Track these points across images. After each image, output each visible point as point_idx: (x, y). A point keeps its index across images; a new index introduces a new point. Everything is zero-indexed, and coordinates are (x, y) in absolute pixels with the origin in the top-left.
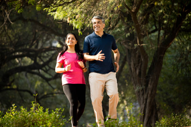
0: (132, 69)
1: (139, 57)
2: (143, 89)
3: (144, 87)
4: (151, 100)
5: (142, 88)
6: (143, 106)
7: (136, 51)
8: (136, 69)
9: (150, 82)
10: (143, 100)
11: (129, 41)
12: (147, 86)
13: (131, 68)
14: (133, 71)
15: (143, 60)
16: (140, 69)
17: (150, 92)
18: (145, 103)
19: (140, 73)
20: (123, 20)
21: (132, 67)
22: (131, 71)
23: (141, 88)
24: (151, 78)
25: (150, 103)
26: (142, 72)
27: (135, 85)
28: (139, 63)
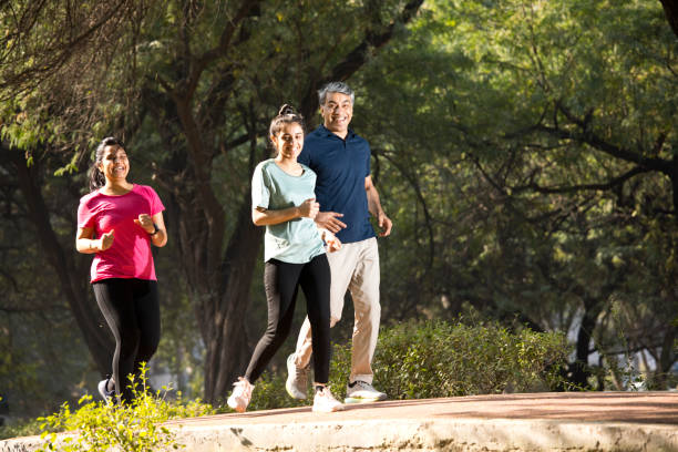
0: (184, 246)
1: (201, 213)
2: (212, 301)
3: (216, 294)
4: (234, 328)
5: (209, 296)
6: (213, 345)
7: (193, 198)
8: (193, 247)
9: (230, 282)
10: (214, 327)
11: (172, 172)
12: (222, 291)
13: (180, 244)
14: (185, 252)
15: (210, 222)
16: (204, 247)
17: (231, 307)
18: (217, 336)
19: (204, 257)
20: (156, 116)
21: (182, 241)
22: (182, 253)
23: (207, 297)
24: (233, 269)
25: (231, 336)
26: (209, 254)
27: (193, 290)
28: (200, 231)
